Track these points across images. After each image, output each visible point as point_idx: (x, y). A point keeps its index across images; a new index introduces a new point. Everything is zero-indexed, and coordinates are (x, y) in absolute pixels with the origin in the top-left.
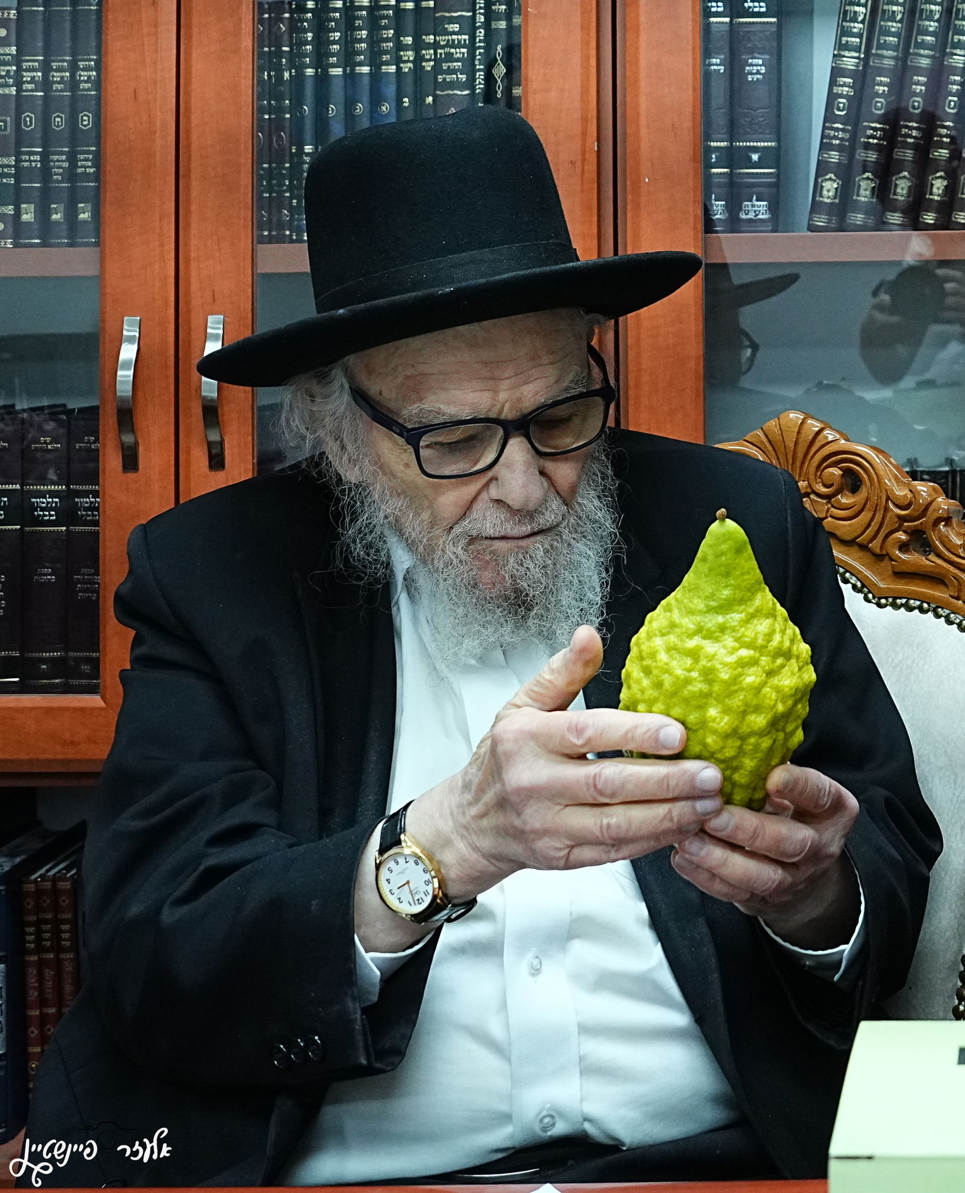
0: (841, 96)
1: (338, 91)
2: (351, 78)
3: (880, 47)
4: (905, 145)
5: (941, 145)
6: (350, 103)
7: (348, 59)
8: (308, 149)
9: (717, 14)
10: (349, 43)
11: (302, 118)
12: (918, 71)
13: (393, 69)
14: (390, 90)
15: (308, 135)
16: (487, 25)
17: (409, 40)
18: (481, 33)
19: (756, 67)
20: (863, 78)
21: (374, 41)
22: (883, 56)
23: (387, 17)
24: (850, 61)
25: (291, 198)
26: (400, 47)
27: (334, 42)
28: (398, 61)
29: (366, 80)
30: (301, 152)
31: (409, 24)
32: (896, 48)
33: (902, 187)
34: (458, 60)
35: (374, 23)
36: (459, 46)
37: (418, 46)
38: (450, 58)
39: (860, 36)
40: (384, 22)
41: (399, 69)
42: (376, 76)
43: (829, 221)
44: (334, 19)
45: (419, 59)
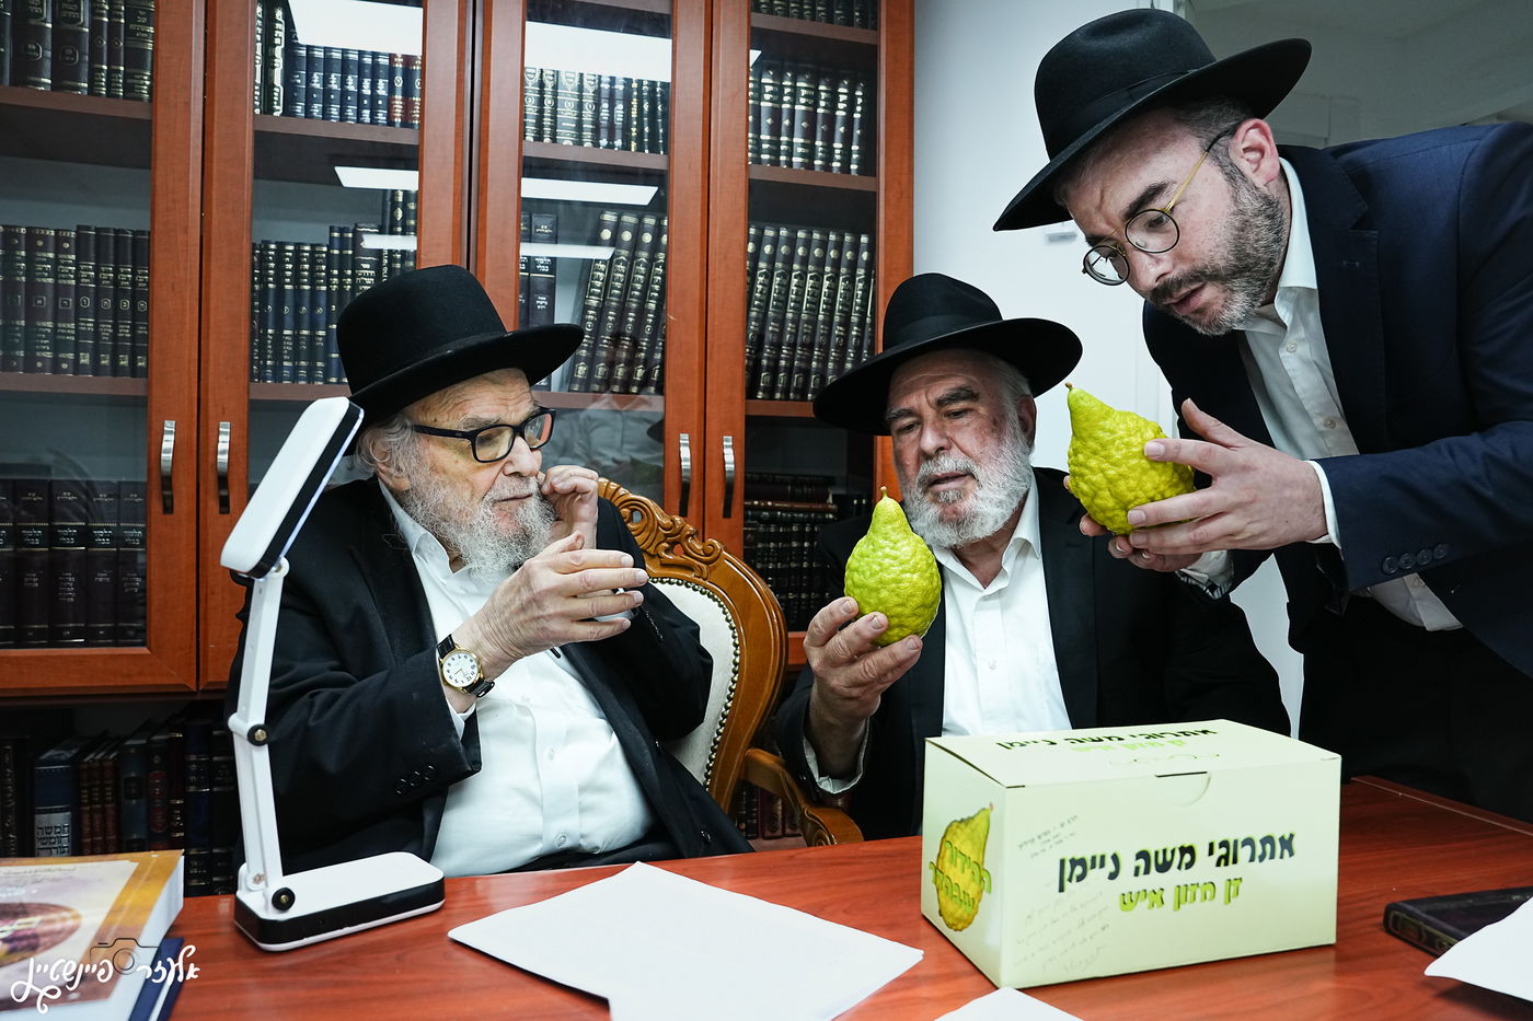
0: (588, 320)
1: (289, 298)
2: (298, 292)
3: (611, 295)
4: (623, 349)
5: (641, 351)
6: (297, 307)
7: (296, 280)
8: (270, 331)
9: (522, 271)
10: (297, 271)
11: (267, 314)
12: (630, 310)
13: (324, 288)
14: (323, 301)
15: (270, 323)
16: (389, 265)
17: (336, 272)
18: (385, 270)
19: (542, 302)
20: (601, 311)
21: (312, 270)
22: (612, 301)
23: (322, 258)
24: (594, 302)
25: (259, 360)
26: (329, 275)
27: (289, 270)
28: (328, 283)
29: (307, 295)
30: (266, 333)
31: (336, 262)
32: (619, 296)
33: (620, 371)
34: (368, 285)
35: (313, 261)
36: (369, 277)
37: (341, 276)
38: (364, 283)
39: (600, 288)
40: (319, 261)
41: (329, 289)
42: (314, 292)
43: (580, 388)
44: (288, 256)
45: (341, 284)
